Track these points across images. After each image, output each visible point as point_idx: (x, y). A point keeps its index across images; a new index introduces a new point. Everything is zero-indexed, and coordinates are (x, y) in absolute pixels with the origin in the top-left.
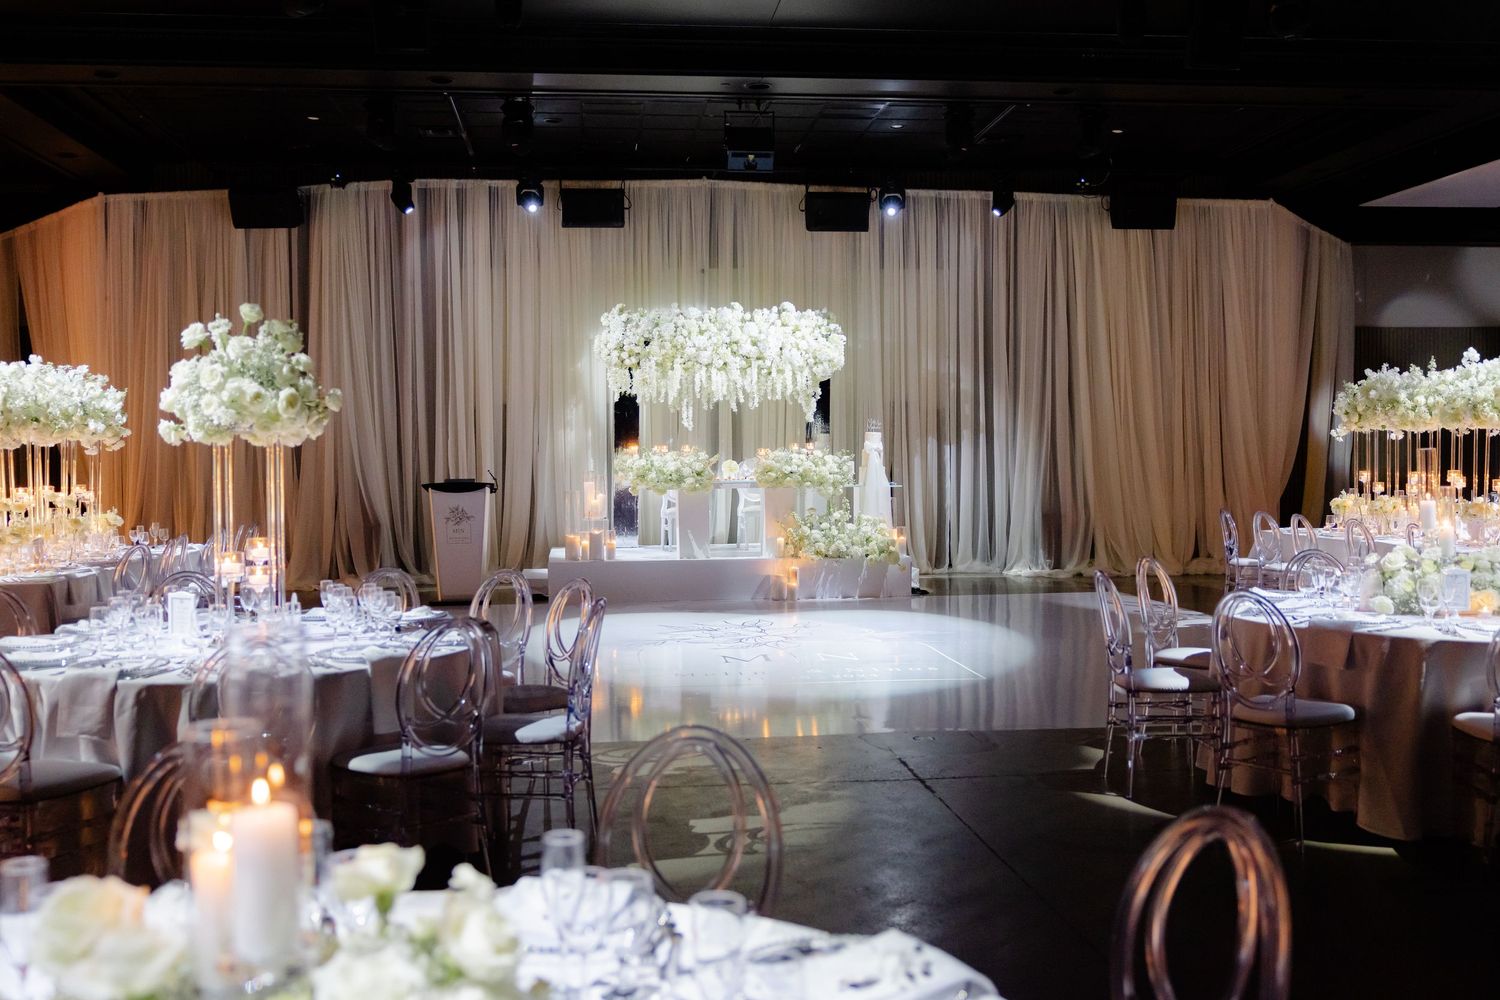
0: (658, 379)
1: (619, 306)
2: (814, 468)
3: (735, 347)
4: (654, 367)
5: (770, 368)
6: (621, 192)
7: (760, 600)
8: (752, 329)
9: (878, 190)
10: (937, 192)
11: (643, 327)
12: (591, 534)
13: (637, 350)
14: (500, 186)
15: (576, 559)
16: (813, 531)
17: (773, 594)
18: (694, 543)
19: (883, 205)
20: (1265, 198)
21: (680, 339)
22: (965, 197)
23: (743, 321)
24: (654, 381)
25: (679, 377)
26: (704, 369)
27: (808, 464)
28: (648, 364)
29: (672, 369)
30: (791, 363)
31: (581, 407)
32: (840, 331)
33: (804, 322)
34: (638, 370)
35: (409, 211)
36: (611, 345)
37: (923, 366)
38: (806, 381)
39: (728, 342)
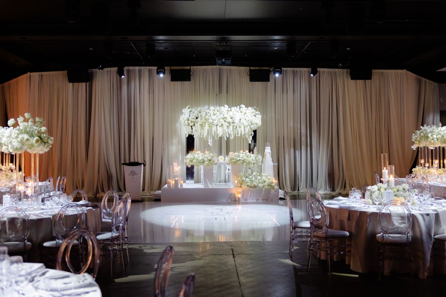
0: (200, 130)
1: (188, 106)
2: (247, 158)
3: (225, 119)
4: (199, 126)
5: (236, 126)
6: (190, 70)
7: (229, 201)
8: (231, 113)
9: (273, 68)
10: (293, 68)
11: (195, 113)
12: (175, 180)
13: (193, 120)
14: (152, 69)
15: (170, 187)
16: (247, 179)
17: (233, 200)
18: (208, 182)
19: (274, 73)
20: (403, 69)
21: (207, 117)
22: (302, 70)
23: (228, 111)
24: (199, 130)
25: (207, 129)
26: (215, 126)
27: (245, 157)
28: (197, 125)
29: (205, 126)
30: (243, 124)
31: (177, 139)
32: (259, 114)
33: (247, 111)
34: (194, 127)
35: (123, 77)
36: (185, 119)
37: (289, 125)
38: (249, 130)
39: (223, 117)
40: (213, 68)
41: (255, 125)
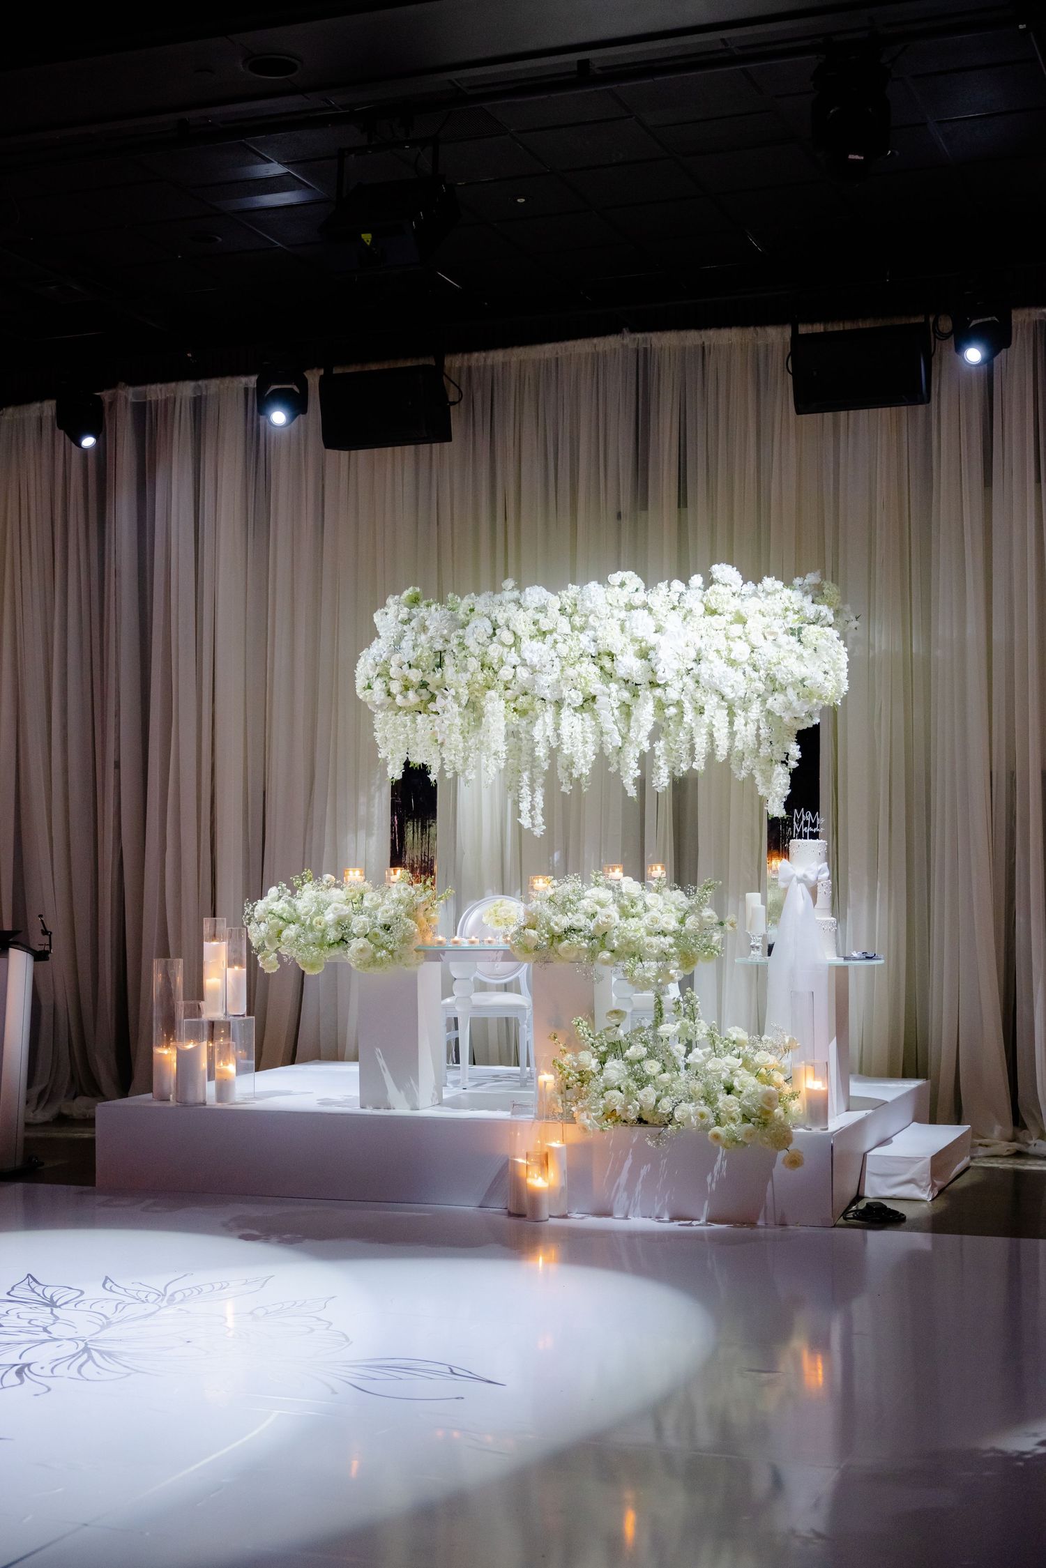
1: (407, 593)
3: (606, 662)
4: (456, 709)
5: (679, 704)
9: (955, 314)
12: (179, 1050)
18: (387, 1076)
21: (498, 650)
23: (631, 607)
24: (456, 737)
25: (501, 728)
26: (551, 709)
30: (720, 692)
32: (831, 619)
33: (751, 606)
38: (759, 728)
39: (593, 651)
40: (600, 349)
41: (791, 693)
